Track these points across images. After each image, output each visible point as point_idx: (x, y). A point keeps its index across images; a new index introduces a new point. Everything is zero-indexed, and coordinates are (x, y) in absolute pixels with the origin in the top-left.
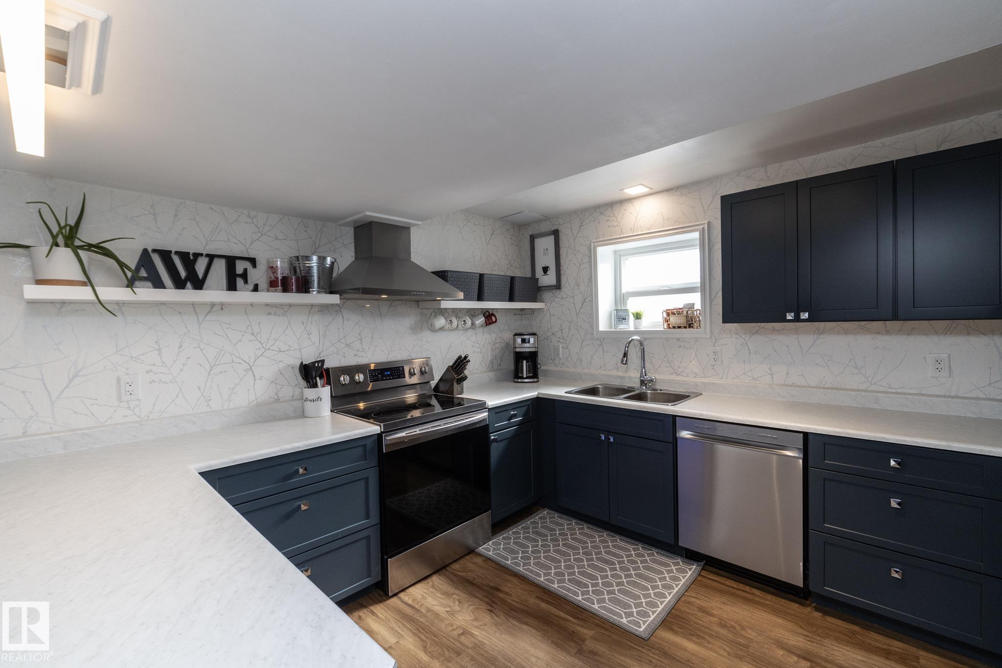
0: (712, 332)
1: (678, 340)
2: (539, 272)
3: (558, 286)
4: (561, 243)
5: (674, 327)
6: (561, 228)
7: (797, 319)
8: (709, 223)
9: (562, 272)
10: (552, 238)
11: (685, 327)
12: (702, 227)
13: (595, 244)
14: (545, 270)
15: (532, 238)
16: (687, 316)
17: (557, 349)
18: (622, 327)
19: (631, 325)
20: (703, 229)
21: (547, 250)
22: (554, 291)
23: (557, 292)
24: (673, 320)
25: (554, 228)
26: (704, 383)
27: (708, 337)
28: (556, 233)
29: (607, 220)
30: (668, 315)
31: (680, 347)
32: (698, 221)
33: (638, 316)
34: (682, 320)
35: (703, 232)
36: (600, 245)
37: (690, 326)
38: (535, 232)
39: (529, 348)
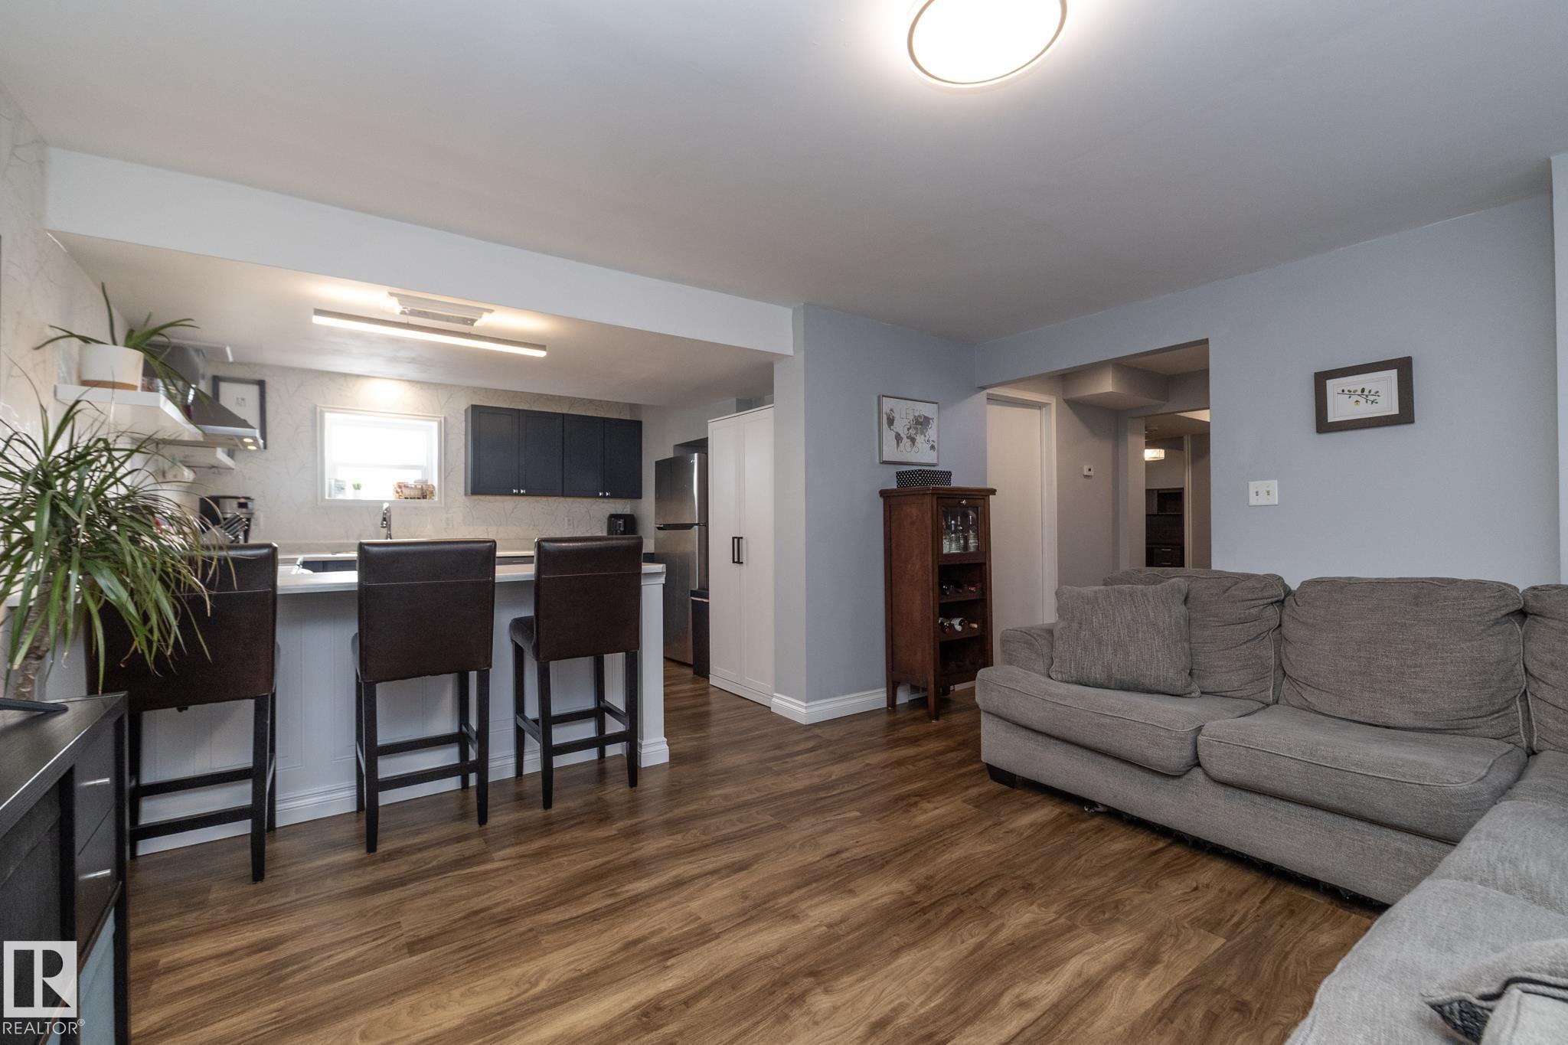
0: (445, 503)
1: (416, 508)
3: (263, 445)
4: (268, 396)
5: (406, 498)
6: (266, 379)
8: (445, 418)
9: (269, 430)
10: (254, 390)
11: (419, 498)
12: (439, 419)
13: (323, 409)
15: (217, 380)
16: (422, 489)
17: (256, 519)
18: (340, 497)
19: (349, 495)
20: (440, 421)
21: (244, 399)
23: (259, 452)
24: (406, 492)
25: (258, 377)
27: (443, 505)
28: (261, 384)
30: (400, 487)
31: (418, 512)
32: (435, 413)
33: (357, 487)
34: (417, 493)
35: (440, 423)
36: (328, 412)
37: (424, 498)
38: (220, 373)
39: (241, 513)
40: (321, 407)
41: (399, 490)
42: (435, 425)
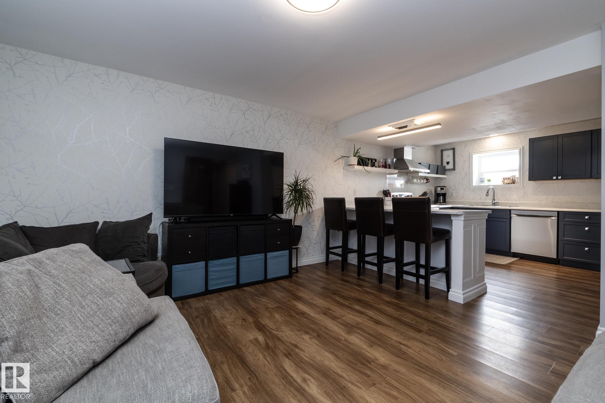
0: (523, 185)
1: (508, 188)
2: (445, 164)
3: (454, 169)
4: (456, 153)
5: (506, 184)
6: (455, 147)
7: (557, 179)
8: (523, 147)
9: (456, 164)
10: (452, 151)
11: (511, 184)
12: (520, 148)
14: (448, 163)
15: (442, 151)
16: (512, 180)
17: (453, 193)
18: (482, 184)
19: (486, 183)
20: (520, 149)
21: (449, 155)
22: (452, 171)
23: (453, 172)
24: (506, 181)
25: (453, 147)
26: (519, 203)
27: (522, 186)
28: (454, 149)
29: (478, 145)
30: (504, 179)
31: (509, 190)
32: (518, 146)
33: (489, 181)
34: (510, 181)
35: (519, 150)
36: (474, 154)
37: (513, 183)
38: (443, 149)
39: (443, 192)
40: (472, 153)
41: (504, 181)
42: (518, 151)
